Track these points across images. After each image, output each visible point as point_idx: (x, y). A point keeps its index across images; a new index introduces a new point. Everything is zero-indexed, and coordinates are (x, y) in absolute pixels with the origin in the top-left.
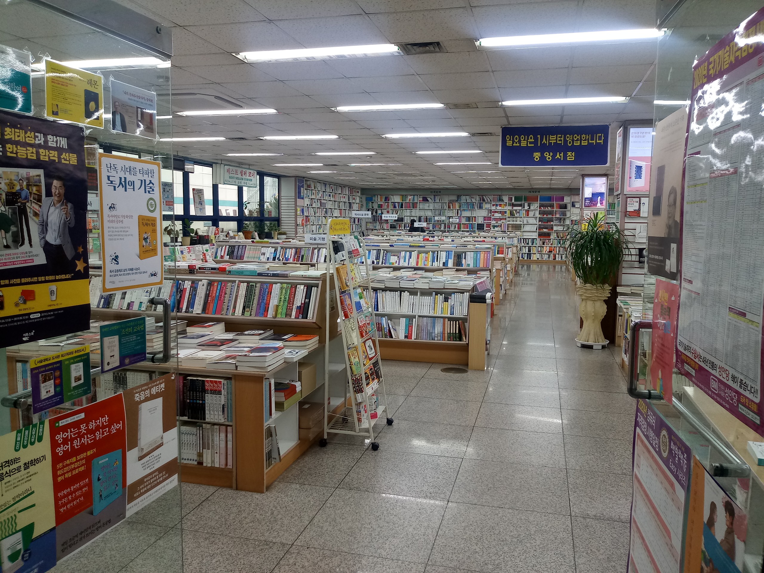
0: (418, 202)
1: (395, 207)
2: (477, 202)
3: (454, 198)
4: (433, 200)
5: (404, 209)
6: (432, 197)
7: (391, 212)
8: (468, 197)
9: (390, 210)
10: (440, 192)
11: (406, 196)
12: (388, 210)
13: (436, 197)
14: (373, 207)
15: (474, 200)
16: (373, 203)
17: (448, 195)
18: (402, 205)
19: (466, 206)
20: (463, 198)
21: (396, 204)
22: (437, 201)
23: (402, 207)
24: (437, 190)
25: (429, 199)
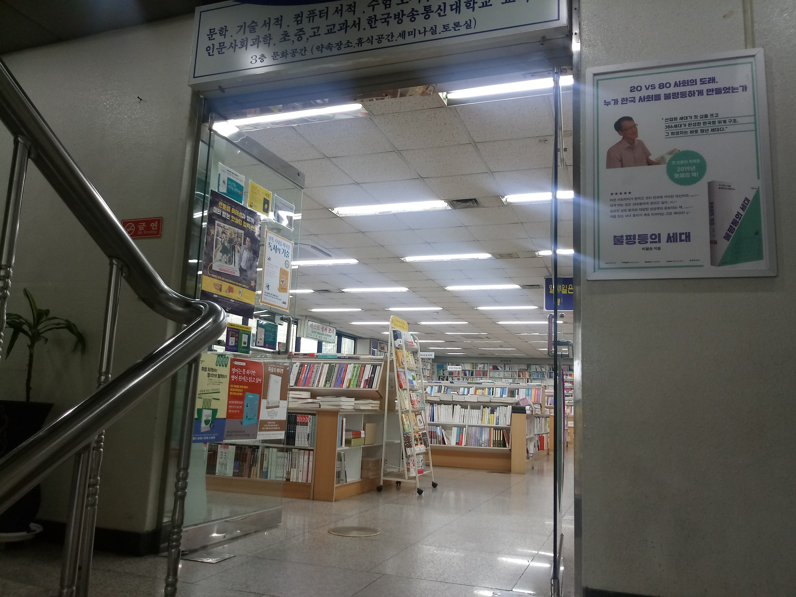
0: (488, 370)
1: (465, 375)
2: (547, 371)
3: (524, 367)
4: (503, 369)
5: (474, 376)
6: (503, 366)
7: (461, 379)
8: (537, 367)
9: (460, 377)
10: (510, 361)
11: (477, 364)
12: (458, 377)
13: (507, 366)
14: (444, 375)
15: (544, 370)
16: (444, 370)
17: (519, 364)
18: (472, 373)
19: (536, 376)
20: (533, 368)
21: (467, 371)
22: (507, 369)
23: (472, 375)
24: (507, 359)
25: (499, 368)
